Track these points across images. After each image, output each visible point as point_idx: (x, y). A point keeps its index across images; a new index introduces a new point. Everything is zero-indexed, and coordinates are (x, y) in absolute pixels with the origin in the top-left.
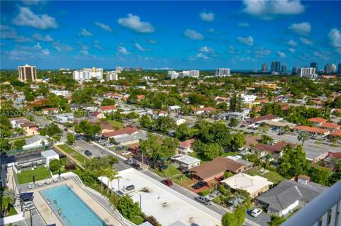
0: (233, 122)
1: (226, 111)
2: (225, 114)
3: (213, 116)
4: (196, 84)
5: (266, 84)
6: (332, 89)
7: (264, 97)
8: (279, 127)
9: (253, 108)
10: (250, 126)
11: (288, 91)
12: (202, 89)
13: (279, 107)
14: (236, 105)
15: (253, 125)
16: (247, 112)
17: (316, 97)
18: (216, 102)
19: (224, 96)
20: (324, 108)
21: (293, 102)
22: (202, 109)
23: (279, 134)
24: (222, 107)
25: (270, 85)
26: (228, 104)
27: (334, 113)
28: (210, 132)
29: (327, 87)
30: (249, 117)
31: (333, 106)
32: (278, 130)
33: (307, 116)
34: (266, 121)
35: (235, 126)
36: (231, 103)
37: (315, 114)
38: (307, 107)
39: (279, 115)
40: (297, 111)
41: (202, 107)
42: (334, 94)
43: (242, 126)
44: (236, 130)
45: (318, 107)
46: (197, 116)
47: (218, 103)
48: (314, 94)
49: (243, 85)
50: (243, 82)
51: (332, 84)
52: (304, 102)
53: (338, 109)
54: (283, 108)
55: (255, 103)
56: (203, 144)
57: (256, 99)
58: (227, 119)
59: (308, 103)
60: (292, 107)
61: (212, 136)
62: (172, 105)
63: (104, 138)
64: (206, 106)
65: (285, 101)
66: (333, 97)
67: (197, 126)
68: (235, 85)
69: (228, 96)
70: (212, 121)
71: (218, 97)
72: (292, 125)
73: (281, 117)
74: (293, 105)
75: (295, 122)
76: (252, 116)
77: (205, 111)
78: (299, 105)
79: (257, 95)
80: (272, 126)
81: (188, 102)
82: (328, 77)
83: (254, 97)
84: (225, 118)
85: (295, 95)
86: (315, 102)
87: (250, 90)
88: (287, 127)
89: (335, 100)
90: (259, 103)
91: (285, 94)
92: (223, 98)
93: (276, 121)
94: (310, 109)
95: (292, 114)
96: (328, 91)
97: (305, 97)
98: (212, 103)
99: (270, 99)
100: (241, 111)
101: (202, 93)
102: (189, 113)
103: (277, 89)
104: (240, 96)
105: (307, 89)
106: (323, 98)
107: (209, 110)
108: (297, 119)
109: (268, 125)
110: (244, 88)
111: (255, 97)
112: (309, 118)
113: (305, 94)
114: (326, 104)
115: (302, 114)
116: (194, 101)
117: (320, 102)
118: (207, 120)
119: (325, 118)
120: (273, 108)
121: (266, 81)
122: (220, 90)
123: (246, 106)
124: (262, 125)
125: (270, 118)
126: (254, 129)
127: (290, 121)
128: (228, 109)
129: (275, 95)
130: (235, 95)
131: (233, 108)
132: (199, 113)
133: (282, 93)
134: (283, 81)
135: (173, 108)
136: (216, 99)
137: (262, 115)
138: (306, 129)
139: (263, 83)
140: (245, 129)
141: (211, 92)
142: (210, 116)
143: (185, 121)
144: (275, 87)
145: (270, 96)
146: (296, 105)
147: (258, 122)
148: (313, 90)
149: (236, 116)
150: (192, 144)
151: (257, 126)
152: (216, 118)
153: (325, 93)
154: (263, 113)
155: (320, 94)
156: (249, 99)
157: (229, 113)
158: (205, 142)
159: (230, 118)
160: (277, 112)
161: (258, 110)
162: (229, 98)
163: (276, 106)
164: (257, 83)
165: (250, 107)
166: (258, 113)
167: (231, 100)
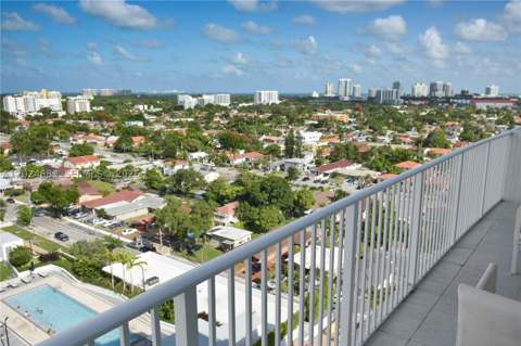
1: (280, 158)
2: (278, 162)
3: (260, 166)
4: (227, 116)
5: (333, 114)
6: (424, 120)
7: (332, 134)
8: (358, 178)
9: (319, 152)
10: (318, 178)
11: (365, 124)
12: (237, 123)
13: (356, 148)
14: (293, 148)
15: (321, 177)
16: (309, 158)
17: (403, 132)
18: (262, 144)
19: (274, 135)
20: (415, 148)
21: (374, 140)
22: (243, 156)
23: (359, 188)
24: (273, 151)
25: (338, 116)
26: (283, 147)
27: (429, 155)
28: (263, 189)
29: (418, 118)
30: (314, 165)
31: (427, 144)
32: (356, 182)
33: (393, 159)
34: (339, 170)
35: (296, 178)
36: (286, 144)
37: (404, 156)
38: (394, 147)
39: (356, 160)
40: (380, 153)
41: (242, 152)
42: (428, 129)
43: (305, 179)
44: (298, 186)
45: (407, 147)
46: (236, 167)
47: (265, 146)
48: (400, 128)
49: (300, 117)
50: (300, 111)
51: (424, 114)
52: (387, 140)
53: (433, 149)
54: (362, 150)
55: (321, 144)
56: (253, 208)
57: (322, 138)
58: (282, 170)
59: (394, 142)
60: (373, 148)
61: (266, 196)
62: (193, 151)
63: (85, 209)
64: (248, 151)
65: (362, 140)
66: (425, 131)
67: (238, 182)
68: (288, 117)
69: (279, 134)
70: (261, 174)
71: (264, 137)
72: (375, 174)
73: (359, 163)
74: (373, 144)
75: (378, 169)
76: (318, 163)
77: (247, 159)
78: (382, 145)
79: (321, 131)
80: (348, 177)
81: (219, 146)
82: (417, 103)
83: (317, 135)
84: (278, 168)
85: (375, 130)
86: (404, 139)
87: (312, 125)
88: (368, 177)
89: (429, 136)
90: (326, 144)
91: (361, 129)
92: (273, 138)
93: (353, 169)
94: (397, 150)
95: (373, 158)
96: (418, 123)
97: (389, 132)
98: (256, 146)
99: (341, 137)
100: (302, 156)
101: (239, 131)
102: (222, 162)
103: (350, 122)
104: (298, 133)
105: (391, 121)
106: (413, 134)
107: (254, 156)
108: (380, 164)
109: (343, 176)
110: (301, 122)
111: (320, 134)
112: (397, 162)
113: (389, 128)
114: (417, 142)
115: (387, 157)
116: (228, 143)
117: (408, 140)
118: (252, 172)
119: (418, 162)
120: (347, 149)
121: (332, 110)
122: (266, 125)
123: (308, 149)
124: (334, 175)
125: (343, 166)
126: (323, 182)
127: (371, 169)
128: (282, 154)
129: (348, 131)
130: (292, 131)
131: (289, 153)
132: (238, 161)
133: (357, 128)
134: (357, 109)
135: (195, 155)
136: (261, 139)
137: (333, 161)
138: (391, 177)
139: (328, 113)
140: (310, 183)
141: (254, 130)
142: (256, 166)
143: (218, 175)
144: (346, 118)
145: (340, 132)
146: (378, 145)
147: (327, 172)
148: (400, 124)
149: (295, 164)
150: (236, 210)
151: (327, 178)
152: (265, 169)
153: (415, 126)
154: (334, 158)
155: (408, 129)
156: (311, 138)
157: (284, 160)
158: (256, 206)
159: (287, 167)
160: (352, 156)
161: (327, 153)
162: (281, 138)
163: (351, 148)
164: (319, 114)
165: (314, 150)
166: (326, 158)
167: (287, 140)
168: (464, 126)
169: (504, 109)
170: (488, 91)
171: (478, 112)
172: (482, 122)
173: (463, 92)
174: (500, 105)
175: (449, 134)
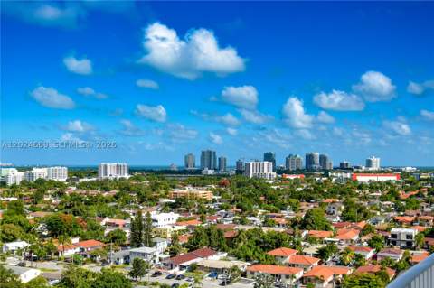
0: (139, 268)
1: (124, 246)
2: (122, 253)
3: (98, 258)
4: (60, 194)
5: (194, 191)
6: (300, 197)
7: (192, 215)
8: (222, 271)
9: (175, 238)
10: (171, 272)
11: (232, 203)
12: (72, 205)
13: (220, 233)
14: (142, 233)
15: (176, 271)
16: (163, 245)
17: (276, 212)
18: (103, 230)
19: (119, 217)
20: (291, 231)
21: (242, 223)
22: (77, 246)
23: (223, 284)
24: (116, 239)
25: (200, 193)
26: (128, 233)
27: (307, 238)
29: (293, 195)
30: (167, 255)
31: (304, 225)
32: (219, 276)
33: (266, 245)
34: (199, 261)
35: (142, 275)
36: (132, 230)
37: (278, 242)
38: (265, 230)
39: (220, 248)
40: (249, 238)
41: (75, 240)
42: (304, 206)
43: (156, 274)
44: (145, 284)
45: (282, 230)
46: (66, 260)
47: (107, 231)
48: (272, 207)
49: (154, 194)
50: (154, 188)
51: (300, 189)
52: (259, 221)
53: (312, 232)
54: (227, 235)
55: (177, 228)
57: (179, 220)
58: (127, 263)
59: (265, 224)
60: (240, 232)
62: (8, 241)
64: (84, 238)
66: (302, 210)
67: (65, 282)
68: (139, 194)
69: (126, 216)
70: (97, 269)
71: (107, 220)
72: (243, 265)
73: (224, 250)
74: (240, 227)
75: (247, 259)
76: (173, 253)
77: (82, 250)
78: (252, 227)
79: (179, 212)
80: (210, 269)
81: (45, 233)
82: (292, 177)
83: (174, 216)
84: (122, 261)
85: (244, 210)
86: (277, 220)
87: (167, 204)
88: (235, 268)
89: (307, 216)
90: (184, 227)
91: (227, 208)
92: (118, 221)
93: (217, 260)
94: (269, 234)
95: (241, 244)
96: (294, 201)
97: (261, 212)
98: (95, 231)
99: (202, 219)
100: (152, 245)
101: (75, 213)
102: (49, 255)
103: (214, 201)
104: (148, 215)
105: (262, 198)
106: (288, 213)
107: (91, 245)
108: (250, 252)
109: (202, 267)
110: (155, 200)
111: (177, 216)
112: (269, 248)
113: (260, 208)
114: (294, 223)
115: (258, 243)
116: (56, 229)
117: (283, 221)
118: (86, 267)
119: (294, 248)
120: (209, 234)
121: (194, 186)
122: (111, 204)
123: (161, 234)
124: (193, 268)
125: (205, 255)
126: (179, 278)
127: (239, 258)
128: (127, 242)
129: (212, 211)
130: (140, 214)
131: (137, 240)
132: (69, 253)
133: (222, 208)
134: (223, 185)
135: (12, 246)
136: (103, 223)
137: (191, 250)
138: (265, 269)
139: (189, 189)
140: (161, 280)
141: (93, 210)
142: (92, 259)
143: (39, 272)
144: (209, 196)
145: (202, 213)
146: (247, 228)
147: (184, 264)
148: (272, 200)
149: (143, 254)
151: (184, 272)
152: (104, 262)
153: (290, 203)
154: (192, 247)
155: (283, 208)
156: (165, 221)
157: (126, 252)
159: (132, 259)
160: (216, 243)
161: (184, 240)
162: (128, 221)
163: (214, 232)
164: (178, 191)
165: (169, 236)
166: (184, 246)
167: (133, 224)
168: (345, 203)
169: (388, 183)
170: (369, 163)
171: (360, 187)
172: (365, 198)
173: (342, 164)
174: (383, 179)
175: (329, 213)
